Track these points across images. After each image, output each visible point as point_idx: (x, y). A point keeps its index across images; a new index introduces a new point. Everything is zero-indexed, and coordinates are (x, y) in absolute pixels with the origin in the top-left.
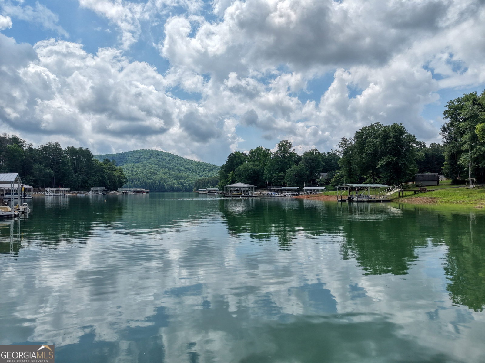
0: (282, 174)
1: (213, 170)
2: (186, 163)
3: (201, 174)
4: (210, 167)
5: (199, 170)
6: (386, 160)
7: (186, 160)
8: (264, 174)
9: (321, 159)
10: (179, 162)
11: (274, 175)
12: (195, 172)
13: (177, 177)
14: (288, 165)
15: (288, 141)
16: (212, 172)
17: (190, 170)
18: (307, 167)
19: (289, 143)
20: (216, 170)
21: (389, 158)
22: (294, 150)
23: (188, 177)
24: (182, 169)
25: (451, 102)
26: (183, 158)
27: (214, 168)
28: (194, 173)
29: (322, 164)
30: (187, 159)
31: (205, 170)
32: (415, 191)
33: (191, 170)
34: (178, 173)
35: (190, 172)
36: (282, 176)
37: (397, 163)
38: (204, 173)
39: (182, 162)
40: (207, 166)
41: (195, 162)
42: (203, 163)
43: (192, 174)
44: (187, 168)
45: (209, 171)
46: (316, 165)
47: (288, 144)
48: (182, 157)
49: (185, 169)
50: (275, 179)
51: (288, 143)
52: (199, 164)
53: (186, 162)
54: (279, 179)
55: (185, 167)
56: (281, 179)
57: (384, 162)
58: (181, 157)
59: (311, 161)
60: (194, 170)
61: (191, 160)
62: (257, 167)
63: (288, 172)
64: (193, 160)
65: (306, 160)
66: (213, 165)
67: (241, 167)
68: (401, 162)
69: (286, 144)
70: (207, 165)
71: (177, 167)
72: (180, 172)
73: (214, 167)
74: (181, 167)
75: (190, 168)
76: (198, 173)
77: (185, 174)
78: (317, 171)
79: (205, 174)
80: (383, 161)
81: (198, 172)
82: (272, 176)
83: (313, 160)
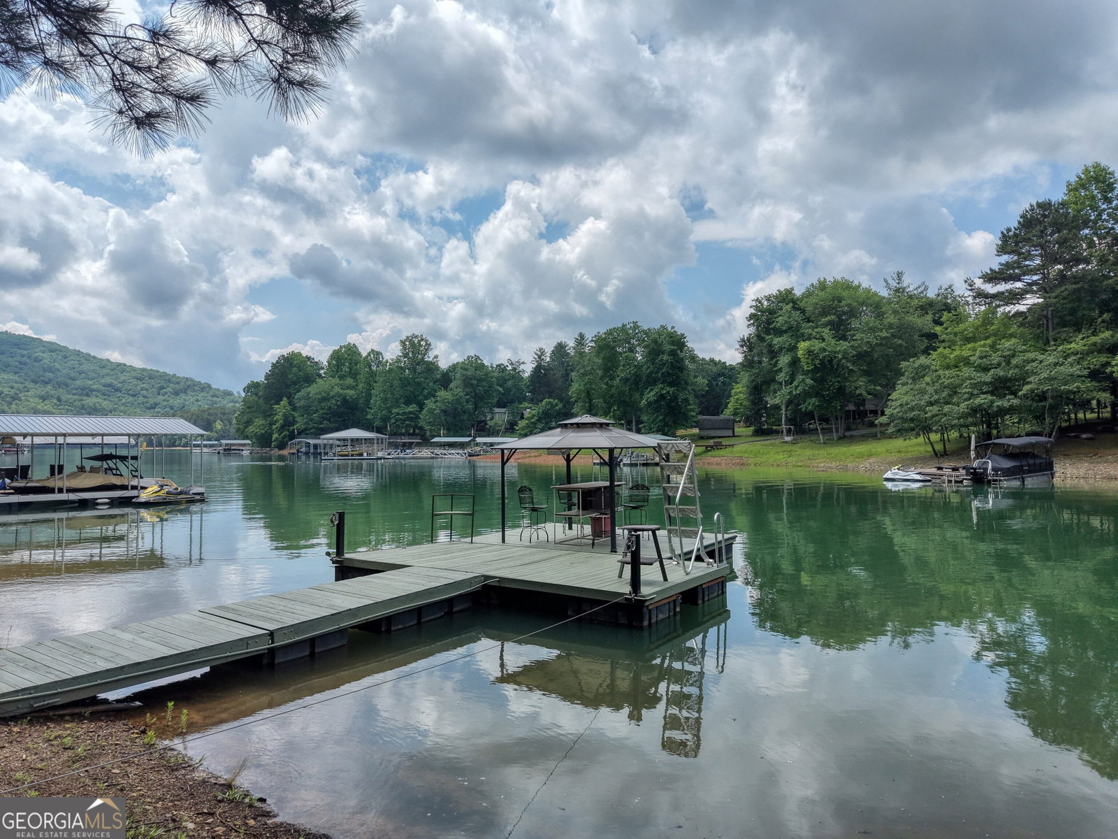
0: (413, 408)
1: (185, 392)
2: (105, 371)
3: (151, 401)
4: (178, 383)
5: (147, 390)
6: (657, 393)
7: (105, 364)
8: (370, 408)
9: (494, 380)
10: (85, 367)
11: (394, 411)
12: (133, 396)
13: (82, 408)
14: (424, 388)
15: (424, 337)
16: (183, 396)
17: (118, 390)
18: (467, 394)
19: (426, 341)
20: (194, 391)
21: (662, 389)
22: (436, 357)
23: (115, 409)
24: (94, 387)
25: (757, 300)
26: (94, 357)
27: (189, 387)
28: (131, 399)
29: (496, 390)
30: (108, 361)
31: (165, 390)
32: (707, 447)
33: (121, 392)
34: (84, 398)
35: (119, 395)
36: (414, 414)
37: (675, 398)
38: (161, 397)
39: (92, 367)
40: (169, 381)
41: (133, 369)
42: (158, 371)
43: (124, 401)
44: (110, 385)
45: (176, 393)
46: (486, 391)
47: (423, 343)
48: (92, 354)
49: (102, 388)
50: (397, 420)
51: (422, 340)
52: (144, 376)
53: (104, 367)
54: (408, 419)
55: (103, 381)
56: (411, 419)
57: (654, 396)
58: (89, 355)
59: (475, 382)
60: (130, 390)
61: (119, 365)
62: (351, 392)
63: (430, 404)
64: (125, 365)
65: (464, 380)
66: (187, 379)
67: (312, 390)
68: (681, 396)
69: (419, 342)
70: (168, 379)
71: (78, 383)
72: (88, 395)
73: (189, 383)
74: (91, 382)
75: (119, 385)
76: (141, 399)
77: (105, 400)
78: (487, 403)
79: (164, 400)
80: (652, 394)
81: (144, 397)
82: (390, 412)
83: (479, 380)
